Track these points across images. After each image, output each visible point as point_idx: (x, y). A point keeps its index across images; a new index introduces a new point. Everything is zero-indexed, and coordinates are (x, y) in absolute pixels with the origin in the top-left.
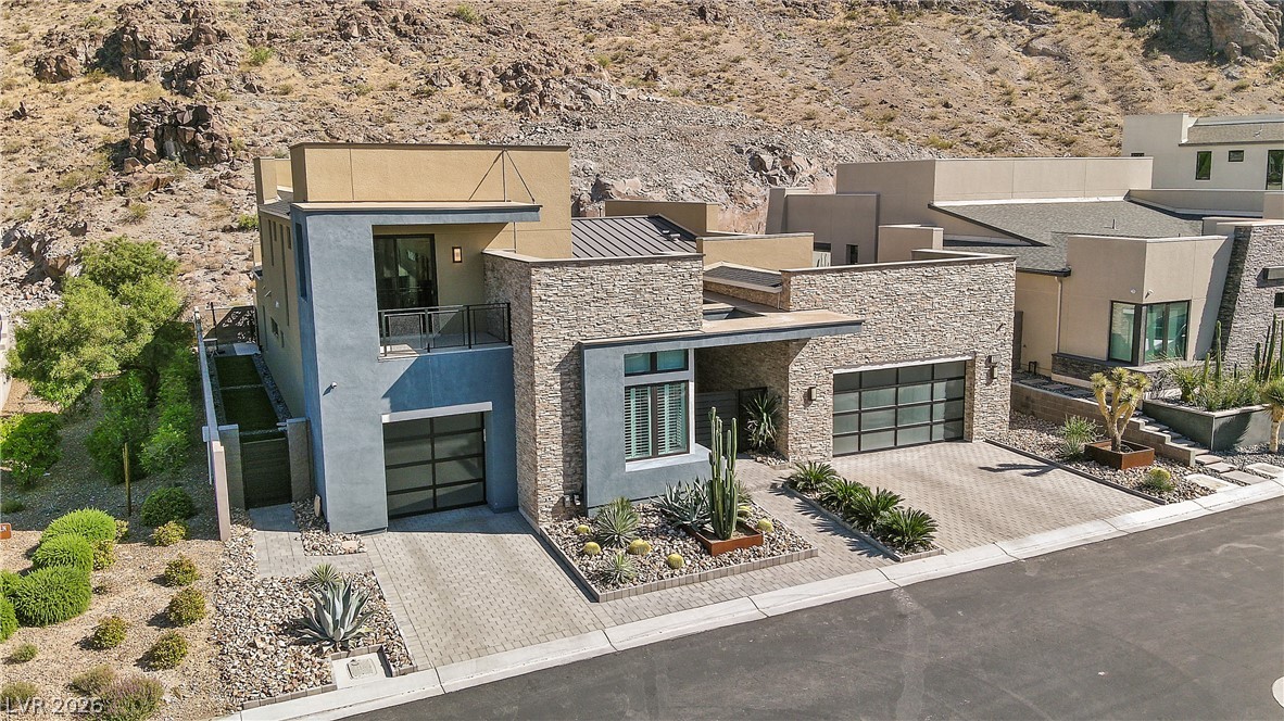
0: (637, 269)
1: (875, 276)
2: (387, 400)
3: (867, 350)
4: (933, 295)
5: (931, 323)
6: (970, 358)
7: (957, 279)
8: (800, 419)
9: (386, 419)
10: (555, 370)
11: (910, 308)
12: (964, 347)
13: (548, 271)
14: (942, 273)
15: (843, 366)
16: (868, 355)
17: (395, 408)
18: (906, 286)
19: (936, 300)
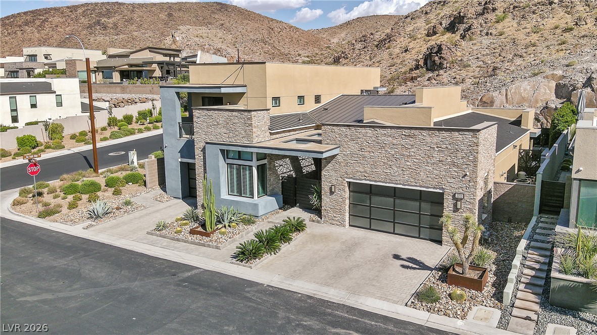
0: (227, 114)
1: (370, 131)
2: (179, 154)
3: (365, 172)
4: (410, 147)
5: (408, 163)
6: (441, 191)
7: (428, 139)
8: (328, 200)
9: (180, 160)
10: (201, 151)
11: (393, 153)
12: (435, 183)
13: (198, 111)
14: (416, 134)
15: (351, 178)
16: (366, 175)
17: (182, 157)
18: (390, 139)
19: (413, 150)
